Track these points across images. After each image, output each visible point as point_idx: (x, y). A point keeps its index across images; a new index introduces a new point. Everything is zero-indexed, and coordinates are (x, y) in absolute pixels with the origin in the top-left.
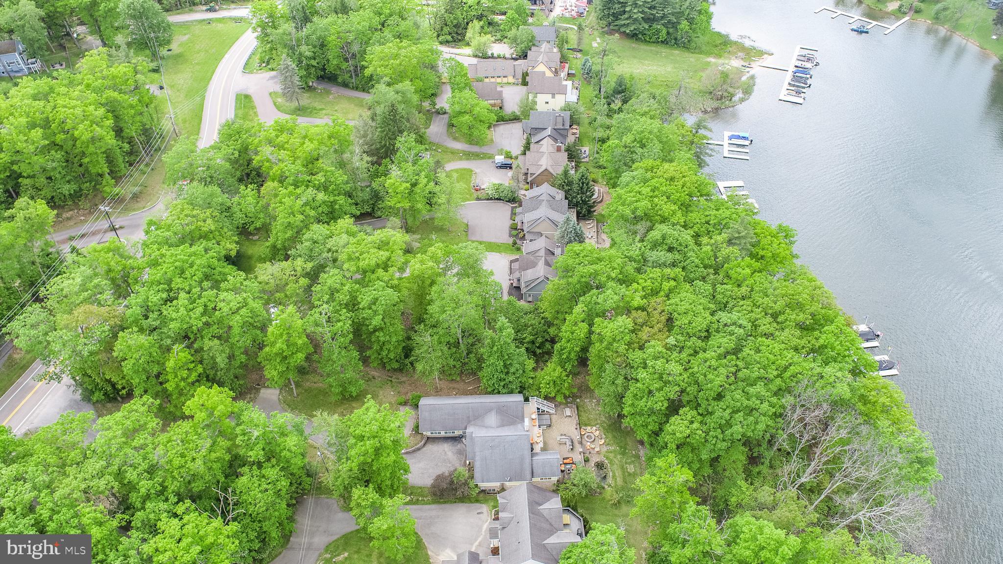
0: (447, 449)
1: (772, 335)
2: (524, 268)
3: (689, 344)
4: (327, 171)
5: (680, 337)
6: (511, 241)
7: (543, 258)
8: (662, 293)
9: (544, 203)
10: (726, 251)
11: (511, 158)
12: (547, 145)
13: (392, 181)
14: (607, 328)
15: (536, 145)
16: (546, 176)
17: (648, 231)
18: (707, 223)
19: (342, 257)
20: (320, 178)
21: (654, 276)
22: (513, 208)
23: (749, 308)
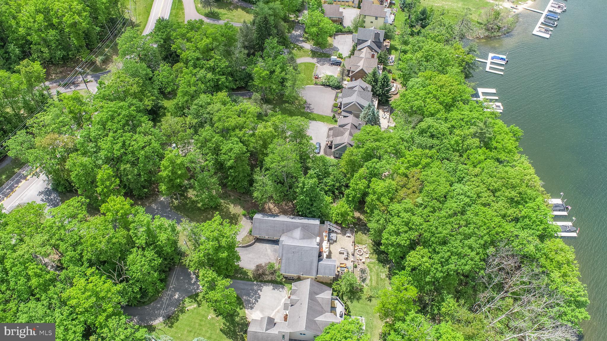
0: (268, 248)
1: (489, 205)
2: (335, 135)
3: (431, 204)
4: (216, 59)
5: (426, 199)
6: (332, 115)
7: (349, 131)
8: (420, 166)
9: (356, 93)
10: (470, 141)
11: (342, 58)
12: (365, 53)
13: (257, 69)
14: (379, 185)
15: (358, 52)
16: (361, 75)
17: (420, 122)
18: (462, 119)
19: (215, 119)
20: (211, 63)
21: (417, 154)
22: (337, 93)
23: (477, 184)
